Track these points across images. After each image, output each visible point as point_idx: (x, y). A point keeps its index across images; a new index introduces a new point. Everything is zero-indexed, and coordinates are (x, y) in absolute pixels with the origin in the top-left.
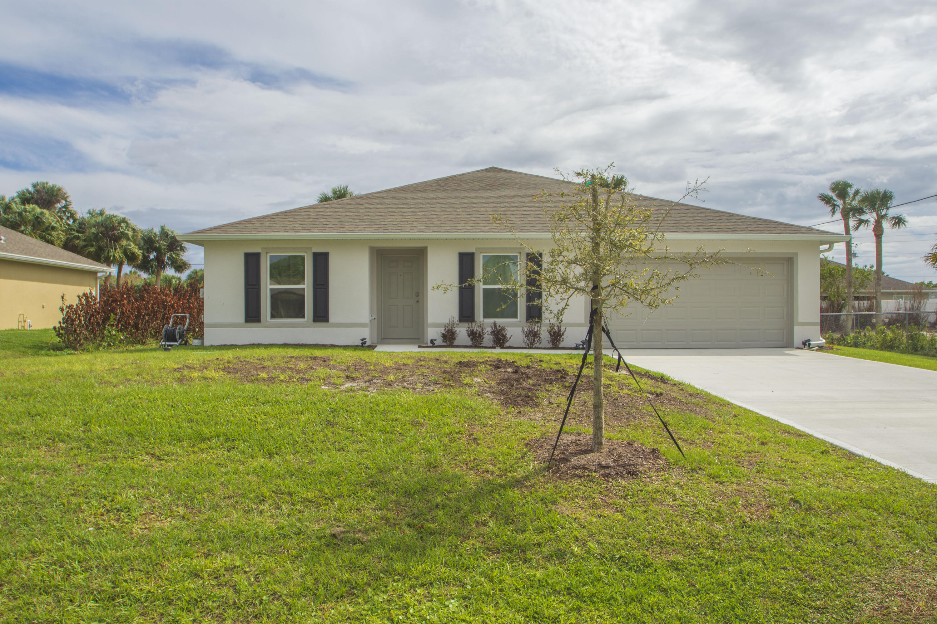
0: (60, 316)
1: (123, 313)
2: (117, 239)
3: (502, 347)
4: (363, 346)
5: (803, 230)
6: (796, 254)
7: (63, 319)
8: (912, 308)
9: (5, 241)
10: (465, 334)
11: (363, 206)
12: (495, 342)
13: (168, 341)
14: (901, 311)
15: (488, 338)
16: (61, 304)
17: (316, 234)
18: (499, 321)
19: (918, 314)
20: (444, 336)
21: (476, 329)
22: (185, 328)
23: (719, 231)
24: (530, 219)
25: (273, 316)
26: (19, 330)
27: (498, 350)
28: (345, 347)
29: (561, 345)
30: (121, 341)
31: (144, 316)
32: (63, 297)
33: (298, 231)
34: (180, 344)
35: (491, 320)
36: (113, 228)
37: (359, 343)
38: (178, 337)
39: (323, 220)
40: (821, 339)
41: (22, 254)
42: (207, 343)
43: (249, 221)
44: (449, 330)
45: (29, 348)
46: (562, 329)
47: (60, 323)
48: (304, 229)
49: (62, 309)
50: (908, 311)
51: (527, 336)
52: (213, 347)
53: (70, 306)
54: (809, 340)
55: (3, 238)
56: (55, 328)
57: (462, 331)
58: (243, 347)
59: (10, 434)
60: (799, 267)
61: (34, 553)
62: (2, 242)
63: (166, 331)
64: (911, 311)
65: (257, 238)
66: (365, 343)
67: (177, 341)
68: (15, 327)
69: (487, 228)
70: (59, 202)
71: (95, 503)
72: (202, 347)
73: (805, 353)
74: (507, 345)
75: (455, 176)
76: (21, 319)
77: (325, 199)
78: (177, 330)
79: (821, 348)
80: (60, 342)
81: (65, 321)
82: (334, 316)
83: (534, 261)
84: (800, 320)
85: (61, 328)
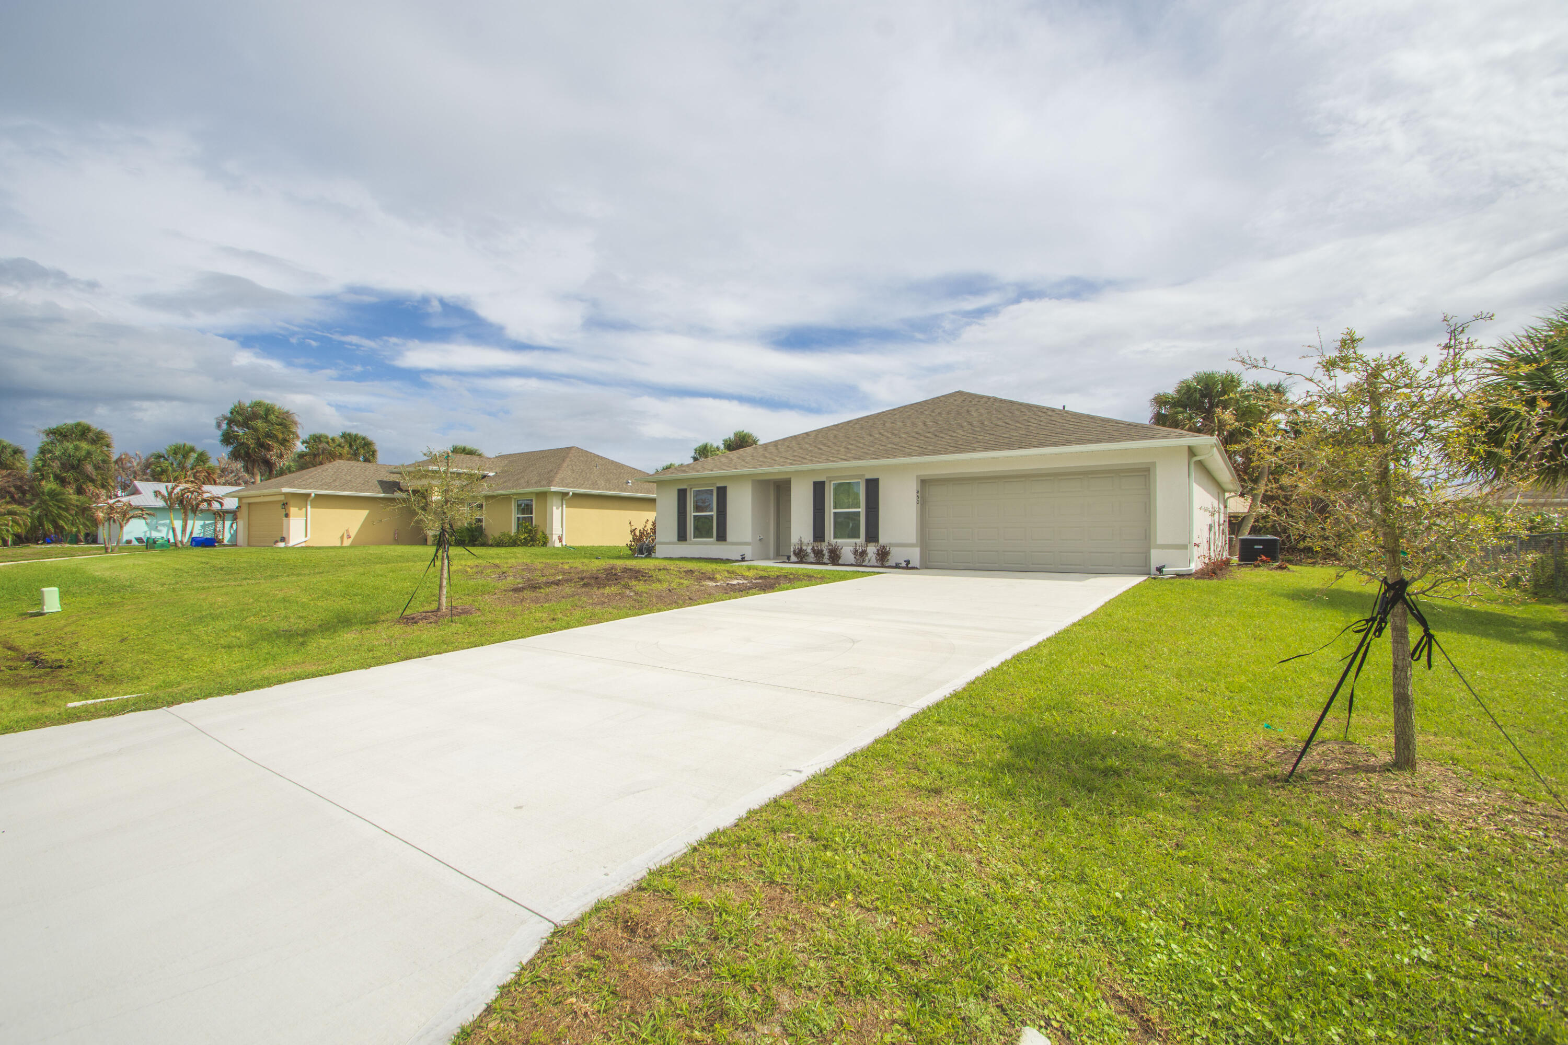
3: (837, 564)
4: (742, 560)
6: (1154, 464)
12: (831, 560)
15: (827, 555)
18: (840, 541)
20: (796, 553)
21: (821, 548)
25: (695, 537)
29: (888, 563)
35: (834, 540)
37: (740, 558)
44: (802, 550)
48: (712, 469)
51: (858, 554)
54: (1164, 566)
55: (630, 481)
57: (811, 550)
60: (1158, 479)
66: (744, 558)
69: (836, 459)
74: (840, 563)
82: (730, 536)
83: (873, 486)
84: (1159, 542)
85: (631, 545)
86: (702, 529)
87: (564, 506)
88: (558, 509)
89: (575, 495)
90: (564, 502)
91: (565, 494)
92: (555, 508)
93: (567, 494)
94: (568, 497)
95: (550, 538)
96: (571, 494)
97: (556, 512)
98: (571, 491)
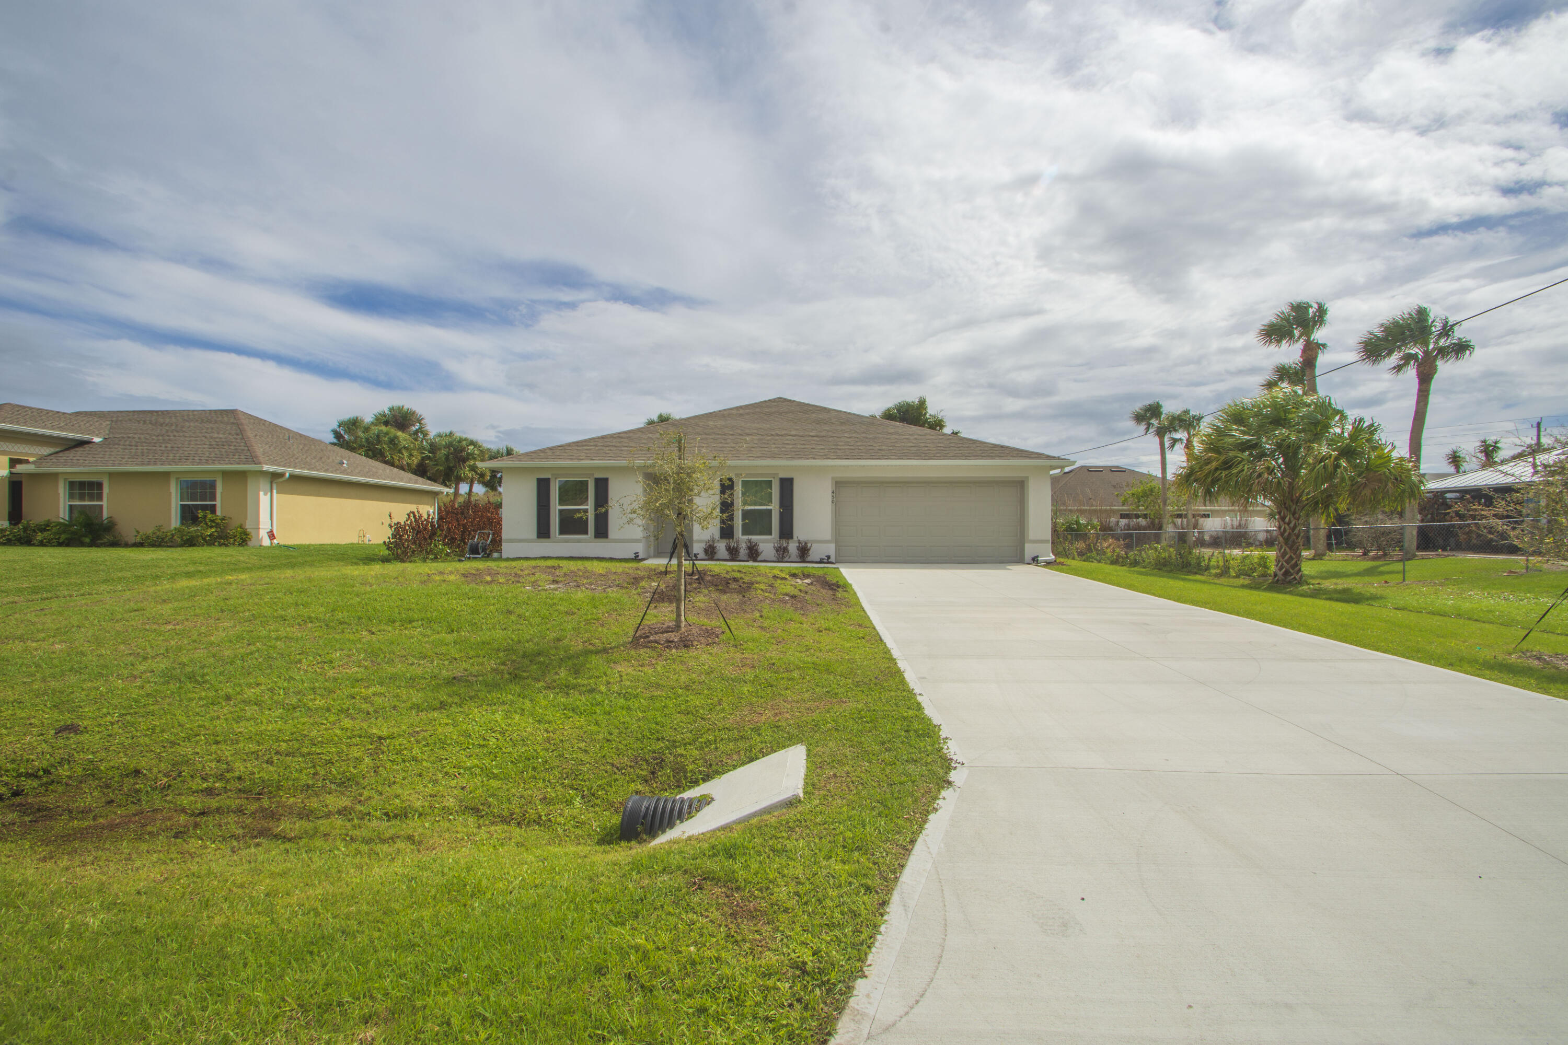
0: (390, 533)
1: (449, 529)
2: (464, 460)
3: (755, 560)
4: (636, 558)
5: (1033, 456)
6: (1027, 478)
7: (392, 534)
8: (1240, 526)
9: (347, 464)
10: (724, 548)
11: (646, 436)
12: (749, 556)
13: (473, 554)
14: (1229, 529)
15: (743, 552)
16: (389, 522)
17: (596, 462)
18: (754, 538)
19: (1246, 532)
20: (706, 551)
21: (733, 544)
22: (488, 542)
23: (955, 457)
24: (788, 447)
25: (561, 533)
26: (359, 544)
27: (751, 563)
28: (621, 560)
29: (809, 559)
30: (448, 554)
31: (470, 532)
32: (390, 516)
33: (582, 460)
34: (483, 557)
35: (746, 537)
36: (463, 450)
37: (633, 556)
38: (480, 551)
39: (606, 450)
40: (1051, 555)
41: (362, 476)
42: (504, 556)
43: (543, 451)
44: (710, 545)
45: (361, 560)
46: (809, 545)
47: (389, 538)
48: (588, 458)
49: (391, 526)
50: (1235, 530)
51: (777, 551)
52: (508, 559)
53: (398, 523)
54: (1037, 557)
55: (345, 462)
56: (385, 542)
57: (721, 546)
58: (535, 559)
59: (277, 617)
60: (1030, 489)
61: (258, 685)
62: (345, 465)
63: (471, 545)
64: (1239, 530)
65: (545, 466)
66: (638, 556)
67: (479, 554)
68: (356, 541)
69: (745, 456)
70: (414, 425)
71: (311, 658)
72: (500, 559)
73: (1032, 568)
74: (759, 559)
75: (741, 407)
76: (361, 534)
77: (651, 423)
78: (480, 545)
79: (1048, 564)
80: (389, 555)
81: (394, 536)
82: (613, 532)
83: (787, 485)
84: (1031, 538)
85: (390, 543)
86: (573, 525)
87: (275, 491)
88: (266, 494)
89: (294, 478)
90: (275, 486)
91: (275, 476)
92: (262, 493)
93: (281, 475)
94: (283, 479)
95: (253, 533)
96: (287, 475)
97: (264, 499)
98: (288, 471)
